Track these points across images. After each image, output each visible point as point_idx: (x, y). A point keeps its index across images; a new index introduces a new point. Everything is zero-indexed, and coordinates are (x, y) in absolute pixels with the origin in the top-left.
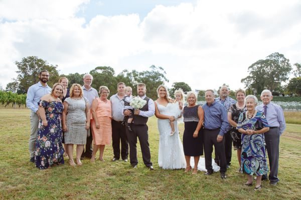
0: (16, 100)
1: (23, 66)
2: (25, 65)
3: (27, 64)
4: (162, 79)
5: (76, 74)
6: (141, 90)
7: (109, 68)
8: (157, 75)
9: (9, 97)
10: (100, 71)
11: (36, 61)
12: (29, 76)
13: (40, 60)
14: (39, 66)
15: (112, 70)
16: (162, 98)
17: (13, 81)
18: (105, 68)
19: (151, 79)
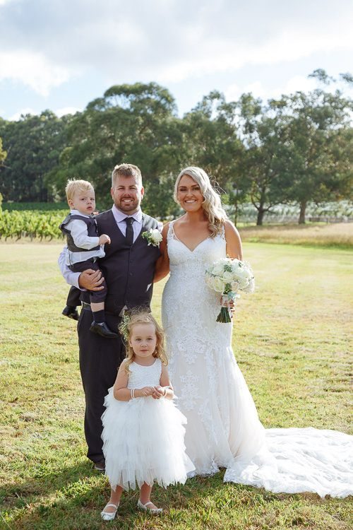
5: (43, 115)
6: (127, 192)
7: (149, 88)
10: (122, 102)
15: (169, 99)
18: (138, 90)
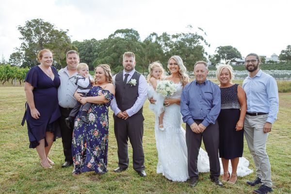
0: (15, 76)
1: (27, 31)
2: (29, 30)
3: (32, 29)
4: (201, 43)
5: (92, 40)
6: (129, 63)
7: (131, 30)
8: (194, 38)
9: (7, 72)
10: (121, 36)
11: (41, 24)
12: (34, 43)
13: (47, 24)
14: (46, 31)
15: (138, 35)
16: (175, 74)
17: (16, 51)
18: (127, 31)
19: (187, 44)
